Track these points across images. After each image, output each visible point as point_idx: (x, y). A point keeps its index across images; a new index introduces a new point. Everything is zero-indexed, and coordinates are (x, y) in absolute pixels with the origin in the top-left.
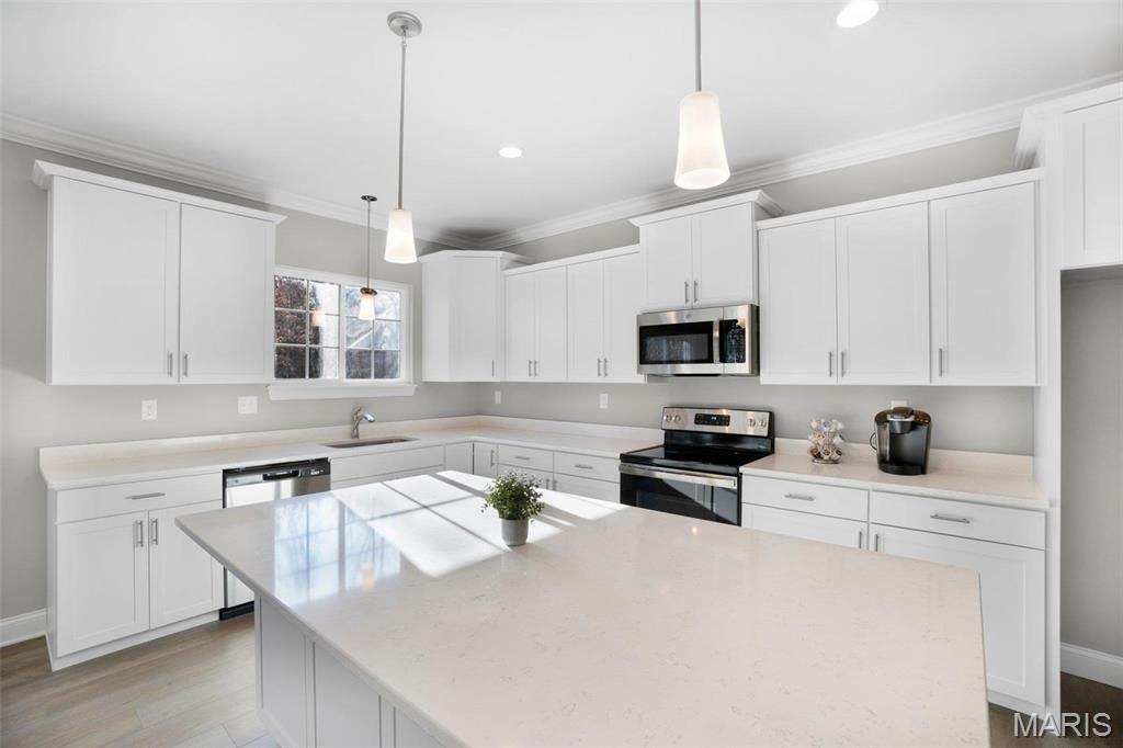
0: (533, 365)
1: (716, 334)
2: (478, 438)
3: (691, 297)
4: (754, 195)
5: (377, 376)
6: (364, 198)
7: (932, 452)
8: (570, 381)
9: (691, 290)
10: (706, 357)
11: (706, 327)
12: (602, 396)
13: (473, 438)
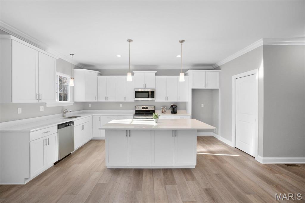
0: (107, 98)
1: (150, 93)
2: (94, 115)
3: (145, 87)
4: (156, 72)
5: (64, 101)
6: (71, 54)
7: (177, 111)
8: (116, 101)
9: (145, 85)
10: (148, 97)
11: (148, 92)
12: (120, 104)
13: (93, 115)
